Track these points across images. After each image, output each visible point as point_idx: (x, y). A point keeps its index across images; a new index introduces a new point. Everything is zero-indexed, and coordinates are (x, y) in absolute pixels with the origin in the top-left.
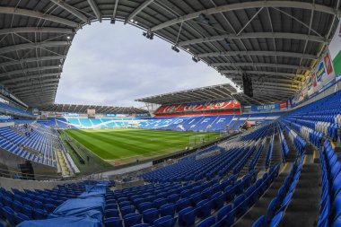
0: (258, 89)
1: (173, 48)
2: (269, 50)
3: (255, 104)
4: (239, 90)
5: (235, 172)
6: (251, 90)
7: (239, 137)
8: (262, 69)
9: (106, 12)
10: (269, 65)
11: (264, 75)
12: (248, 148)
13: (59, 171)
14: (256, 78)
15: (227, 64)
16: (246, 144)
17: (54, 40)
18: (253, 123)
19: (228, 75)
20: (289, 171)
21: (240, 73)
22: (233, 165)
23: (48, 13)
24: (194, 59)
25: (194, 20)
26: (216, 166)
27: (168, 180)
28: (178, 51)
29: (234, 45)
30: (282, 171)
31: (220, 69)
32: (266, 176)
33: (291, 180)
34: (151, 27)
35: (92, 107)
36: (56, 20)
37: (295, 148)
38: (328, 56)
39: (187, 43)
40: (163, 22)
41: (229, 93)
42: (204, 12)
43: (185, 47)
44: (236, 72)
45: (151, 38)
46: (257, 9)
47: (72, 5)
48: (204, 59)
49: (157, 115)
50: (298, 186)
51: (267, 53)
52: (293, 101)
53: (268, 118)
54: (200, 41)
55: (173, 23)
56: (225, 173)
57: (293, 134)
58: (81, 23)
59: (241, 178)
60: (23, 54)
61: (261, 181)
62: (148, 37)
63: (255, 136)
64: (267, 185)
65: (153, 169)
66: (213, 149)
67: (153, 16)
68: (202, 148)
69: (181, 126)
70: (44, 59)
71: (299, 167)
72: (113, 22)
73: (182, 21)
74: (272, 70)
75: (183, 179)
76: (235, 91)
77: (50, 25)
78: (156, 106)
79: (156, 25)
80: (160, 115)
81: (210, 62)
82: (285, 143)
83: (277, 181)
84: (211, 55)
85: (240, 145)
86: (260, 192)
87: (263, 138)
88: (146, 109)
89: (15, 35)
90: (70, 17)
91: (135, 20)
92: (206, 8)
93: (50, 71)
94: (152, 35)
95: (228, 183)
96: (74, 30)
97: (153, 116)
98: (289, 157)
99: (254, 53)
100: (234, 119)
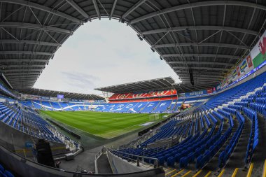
3: (188, 91)
18: (188, 105)
35: (61, 93)
38: (249, 57)
49: (111, 101)
52: (218, 87)
53: (198, 101)
69: (132, 109)
78: (111, 94)
88: (102, 96)
97: (108, 102)
100: (173, 103)
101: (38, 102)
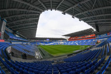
0: (101, 29)
1: (72, 17)
2: (102, 14)
3: (100, 34)
4: (95, 30)
6: (99, 29)
8: (101, 21)
11: (102, 24)
13: (36, 57)
14: (100, 25)
15: (90, 21)
17: (33, 18)
18: (100, 41)
19: (91, 25)
21: (94, 23)
24: (79, 20)
25: (77, 6)
27: (72, 61)
28: (74, 18)
29: (91, 14)
31: (88, 23)
34: (64, 11)
35: (48, 38)
36: (33, 11)
40: (68, 9)
42: (79, 3)
45: (65, 14)
47: (37, 6)
49: (69, 40)
53: (104, 39)
55: (71, 8)
57: (110, 44)
58: (41, 12)
60: (24, 22)
62: (64, 14)
65: (67, 58)
67: (64, 7)
69: (77, 44)
72: (51, 10)
73: (73, 7)
74: (104, 21)
75: (78, 61)
76: (93, 30)
77: (31, 13)
78: (69, 37)
79: (66, 10)
80: (70, 40)
81: (85, 21)
84: (85, 18)
85: (96, 49)
88: (66, 38)
89: (20, 17)
93: (33, 27)
94: (65, 13)
97: (68, 40)
99: (98, 16)
100: (94, 40)
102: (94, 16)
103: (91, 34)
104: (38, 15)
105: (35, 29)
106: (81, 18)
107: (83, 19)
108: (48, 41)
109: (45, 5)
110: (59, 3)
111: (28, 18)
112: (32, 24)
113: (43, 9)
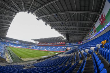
0: (71, 38)
2: (75, 26)
3: (70, 43)
4: (65, 38)
5: (64, 64)
6: (69, 38)
7: (65, 53)
8: (73, 32)
9: (27, 9)
10: (75, 31)
11: (73, 34)
12: (68, 56)
13: (6, 60)
14: (71, 35)
15: (62, 30)
16: (67, 55)
17: (10, 15)
18: (69, 48)
19: (62, 34)
20: (82, 62)
21: (66, 33)
22: (63, 62)
23: (10, 5)
24: (51, 28)
25: (53, 15)
26: (58, 62)
27: (42, 66)
28: (46, 25)
29: (64, 24)
30: (80, 62)
31: (59, 32)
32: (75, 64)
33: (83, 65)
34: (39, 16)
35: (18, 40)
36: (12, 9)
37: (83, 55)
38: (95, 27)
39: (50, 23)
40: (43, 15)
41: (62, 39)
42: (56, 13)
43: (49, 24)
44: (64, 33)
45: (39, 20)
46: (73, 13)
47: (17, 4)
48: (54, 28)
50: (86, 66)
51: (75, 27)
52: (83, 41)
53: (74, 47)
54: (54, 23)
55: (46, 16)
56: (61, 64)
57: (83, 51)
58: (18, 11)
59: (67, 65)
61: (73, 66)
62: (38, 19)
63: (70, 53)
64: (75, 67)
65: (37, 63)
66: (56, 57)
67: (40, 13)
68: (52, 56)
69: (46, 49)
70: (5, 21)
71: (85, 61)
72: (28, 13)
73: (49, 16)
74: (76, 32)
75: (47, 66)
76: (64, 39)
77: (9, 10)
78: (38, 42)
79: (41, 16)
80: (39, 45)
81: (56, 29)
82: (80, 54)
83: (78, 66)
84: (57, 27)
85: (65, 55)
86: (73, 69)
87: (73, 53)
88: (35, 43)
90: (16, 8)
91: (35, 13)
92: (57, 12)
94: (39, 19)
95: (62, 67)
96: (16, 13)
98: (82, 58)
99: (71, 27)
100: (63, 47)
101: (8, 43)
102: (67, 27)
103: (60, 42)
104: (15, 13)
105: (7, 28)
106: (53, 26)
107: (55, 27)
108: (17, 43)
109: (25, 6)
110: (38, 8)
111: (5, 14)
112: (6, 22)
113: (22, 9)
